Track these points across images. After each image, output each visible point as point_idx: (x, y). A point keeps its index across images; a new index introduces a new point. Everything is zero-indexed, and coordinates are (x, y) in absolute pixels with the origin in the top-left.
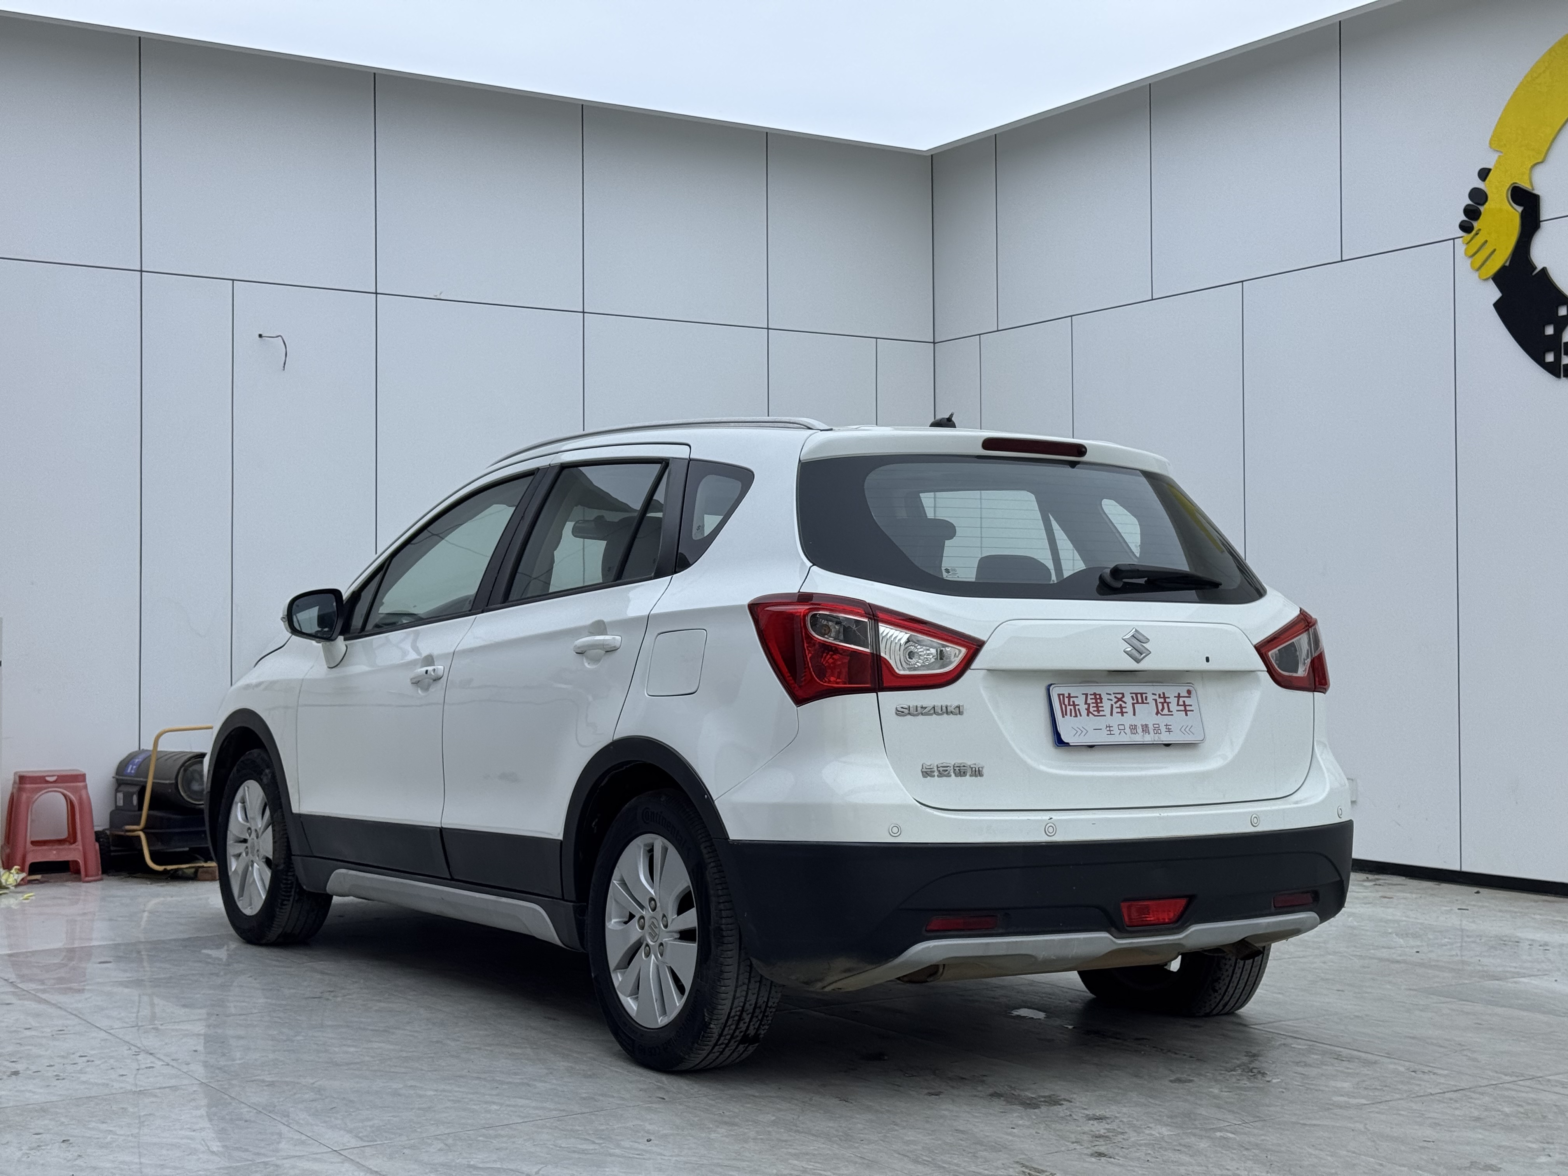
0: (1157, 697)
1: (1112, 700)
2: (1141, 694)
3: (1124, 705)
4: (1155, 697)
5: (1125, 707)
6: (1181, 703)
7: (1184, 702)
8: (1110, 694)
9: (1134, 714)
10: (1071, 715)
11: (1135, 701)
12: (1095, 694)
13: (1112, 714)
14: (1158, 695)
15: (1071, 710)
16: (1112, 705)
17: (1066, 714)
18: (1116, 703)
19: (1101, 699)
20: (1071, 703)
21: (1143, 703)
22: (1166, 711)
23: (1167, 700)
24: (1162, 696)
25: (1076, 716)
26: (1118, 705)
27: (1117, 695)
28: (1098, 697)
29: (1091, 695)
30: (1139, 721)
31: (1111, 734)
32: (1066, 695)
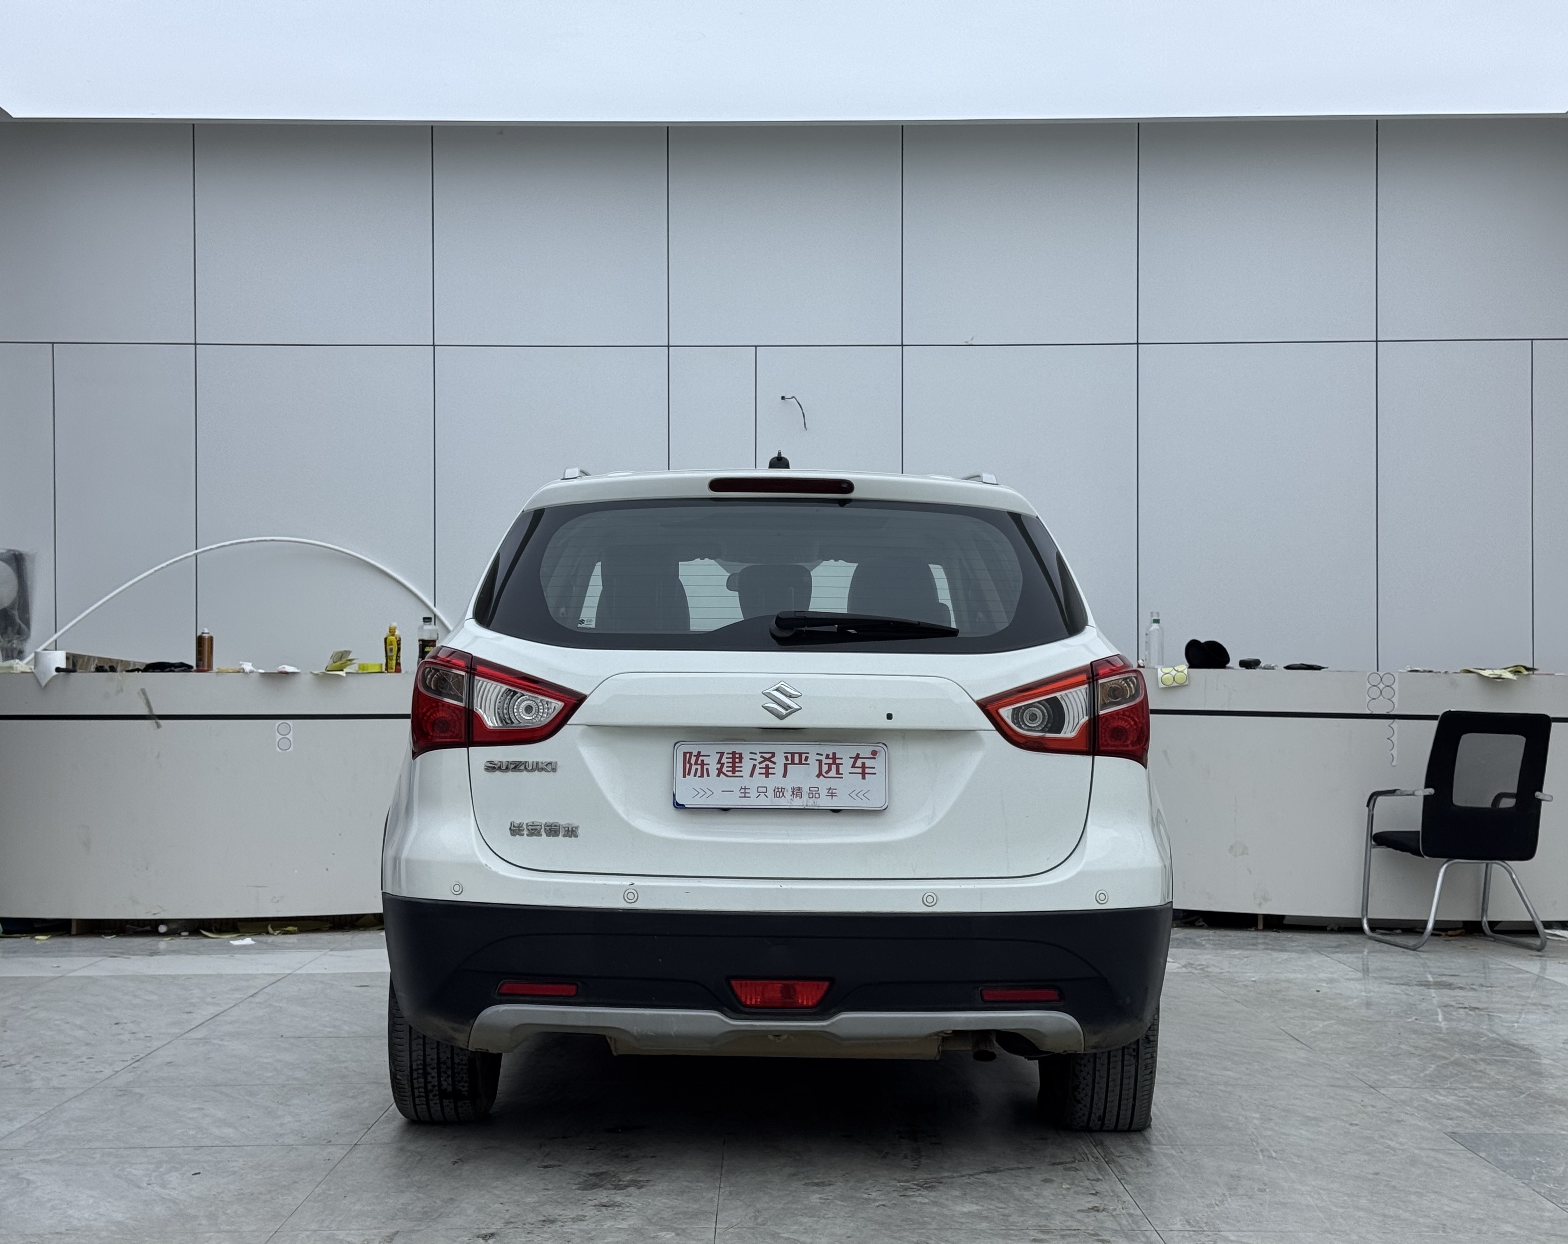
0: (823, 758)
1: (756, 760)
2: (800, 754)
3: (771, 765)
4: (819, 757)
5: (774, 768)
6: (859, 764)
7: (863, 764)
8: (756, 754)
9: (785, 776)
10: (695, 775)
11: (790, 762)
12: (734, 753)
13: (751, 775)
14: (824, 756)
15: (697, 769)
16: (755, 766)
17: (689, 774)
18: (760, 763)
19: (741, 758)
20: (699, 762)
21: (800, 763)
22: (833, 773)
23: (838, 761)
24: (831, 756)
25: (702, 776)
26: (763, 765)
27: (764, 755)
28: (737, 756)
29: (728, 754)
30: (789, 783)
31: (745, 797)
32: (695, 753)
